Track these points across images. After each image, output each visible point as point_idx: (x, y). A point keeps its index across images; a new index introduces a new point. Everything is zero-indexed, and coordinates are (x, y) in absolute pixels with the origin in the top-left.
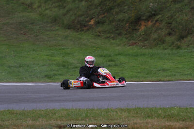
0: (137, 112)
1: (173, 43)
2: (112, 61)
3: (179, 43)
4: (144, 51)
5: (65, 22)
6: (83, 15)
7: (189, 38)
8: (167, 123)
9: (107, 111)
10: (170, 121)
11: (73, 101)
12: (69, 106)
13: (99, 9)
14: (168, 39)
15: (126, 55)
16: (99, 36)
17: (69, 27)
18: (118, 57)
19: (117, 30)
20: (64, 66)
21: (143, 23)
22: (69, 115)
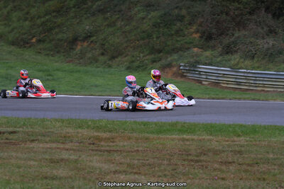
0: (70, 122)
1: (105, 62)
2: (50, 75)
3: (110, 63)
4: (79, 68)
5: (10, 39)
6: (26, 33)
7: (119, 58)
8: (96, 134)
9: (43, 120)
10: (99, 131)
11: (14, 110)
12: (9, 114)
13: (41, 28)
14: (102, 58)
15: (63, 71)
16: (40, 53)
17: (13, 43)
18: (55, 72)
19: (56, 48)
20: (7, 78)
21: (79, 43)
22: (8, 123)
